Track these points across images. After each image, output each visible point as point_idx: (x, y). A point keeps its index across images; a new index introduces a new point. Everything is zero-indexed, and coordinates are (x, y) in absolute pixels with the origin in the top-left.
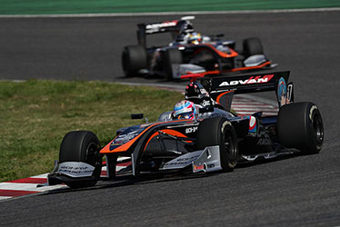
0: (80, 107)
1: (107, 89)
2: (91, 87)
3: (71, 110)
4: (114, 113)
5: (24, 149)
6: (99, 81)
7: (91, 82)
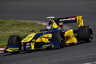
0: (7, 28)
1: (16, 22)
2: (11, 22)
3: (4, 29)
4: (18, 30)
6: (13, 20)
7: (10, 20)
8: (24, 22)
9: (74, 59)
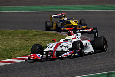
0: (30, 38)
1: (38, 32)
3: (28, 39)
4: (40, 40)
5: (14, 50)
6: (36, 31)
7: (33, 31)
8: (46, 32)
9: (93, 68)
